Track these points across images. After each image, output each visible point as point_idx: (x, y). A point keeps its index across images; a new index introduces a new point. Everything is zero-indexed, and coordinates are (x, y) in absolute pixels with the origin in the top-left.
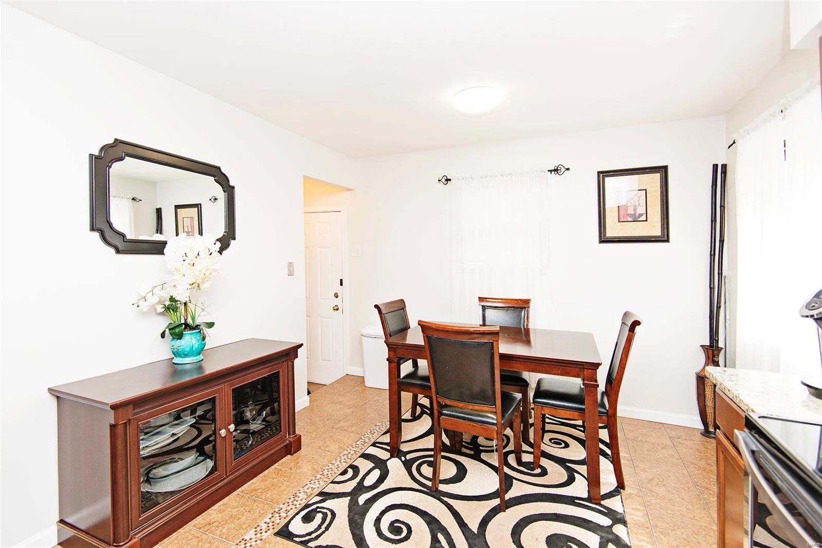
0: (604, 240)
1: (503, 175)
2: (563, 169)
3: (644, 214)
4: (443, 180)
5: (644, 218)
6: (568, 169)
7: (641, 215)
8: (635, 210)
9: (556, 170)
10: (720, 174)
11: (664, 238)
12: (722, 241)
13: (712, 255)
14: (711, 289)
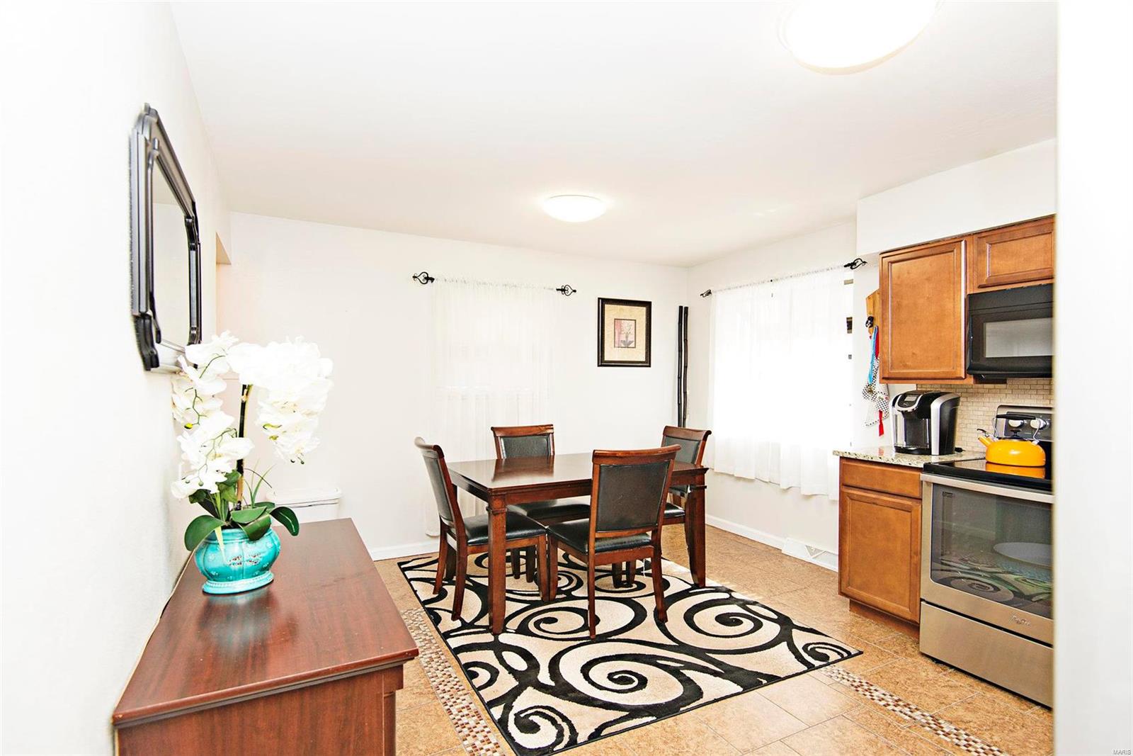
0: (602, 363)
1: (506, 285)
2: (570, 291)
3: (632, 342)
4: (421, 278)
5: (632, 345)
6: (575, 291)
7: (631, 342)
8: (627, 337)
9: (563, 290)
10: (683, 313)
11: (647, 363)
12: (686, 367)
13: (679, 378)
14: (679, 405)
